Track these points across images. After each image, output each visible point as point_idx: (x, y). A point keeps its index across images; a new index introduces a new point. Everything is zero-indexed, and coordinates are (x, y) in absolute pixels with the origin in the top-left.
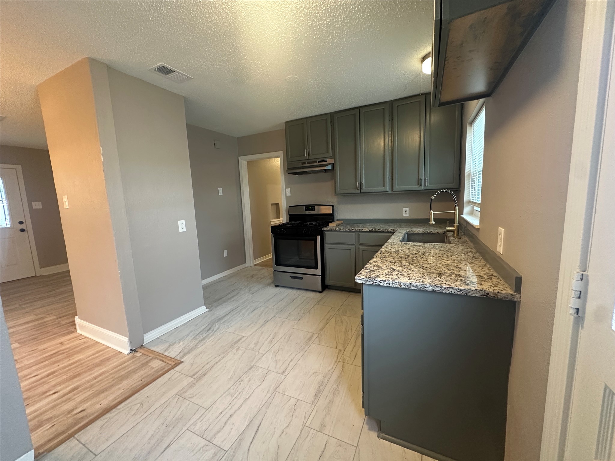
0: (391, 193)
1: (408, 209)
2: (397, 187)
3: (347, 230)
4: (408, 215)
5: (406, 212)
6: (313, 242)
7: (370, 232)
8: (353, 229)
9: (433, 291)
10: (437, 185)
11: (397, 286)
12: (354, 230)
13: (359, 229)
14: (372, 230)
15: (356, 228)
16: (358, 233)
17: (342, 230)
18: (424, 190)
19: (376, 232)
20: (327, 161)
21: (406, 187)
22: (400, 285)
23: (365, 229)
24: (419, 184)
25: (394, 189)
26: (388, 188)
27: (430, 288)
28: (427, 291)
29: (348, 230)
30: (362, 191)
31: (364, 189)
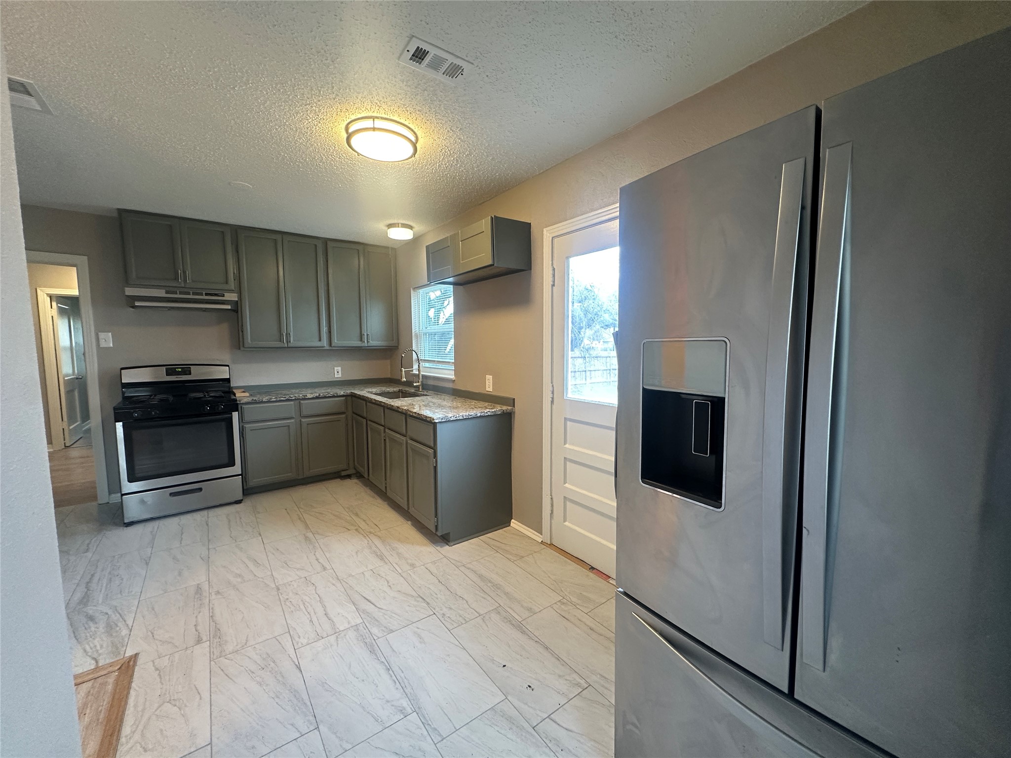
0: (328, 348)
1: (339, 368)
2: (336, 341)
3: (282, 399)
4: (340, 376)
5: (338, 372)
6: (223, 424)
7: (317, 398)
8: (291, 396)
9: (481, 417)
10: (380, 342)
11: (461, 418)
12: (294, 398)
13: (301, 395)
14: (320, 395)
15: (296, 395)
16: (299, 401)
17: (274, 400)
18: (368, 347)
19: (325, 397)
20: (224, 296)
21: (348, 342)
22: (463, 417)
23: (309, 396)
24: (361, 340)
25: (333, 345)
26: (325, 342)
27: (479, 415)
28: (477, 417)
29: (285, 399)
30: (290, 345)
31: (293, 343)
